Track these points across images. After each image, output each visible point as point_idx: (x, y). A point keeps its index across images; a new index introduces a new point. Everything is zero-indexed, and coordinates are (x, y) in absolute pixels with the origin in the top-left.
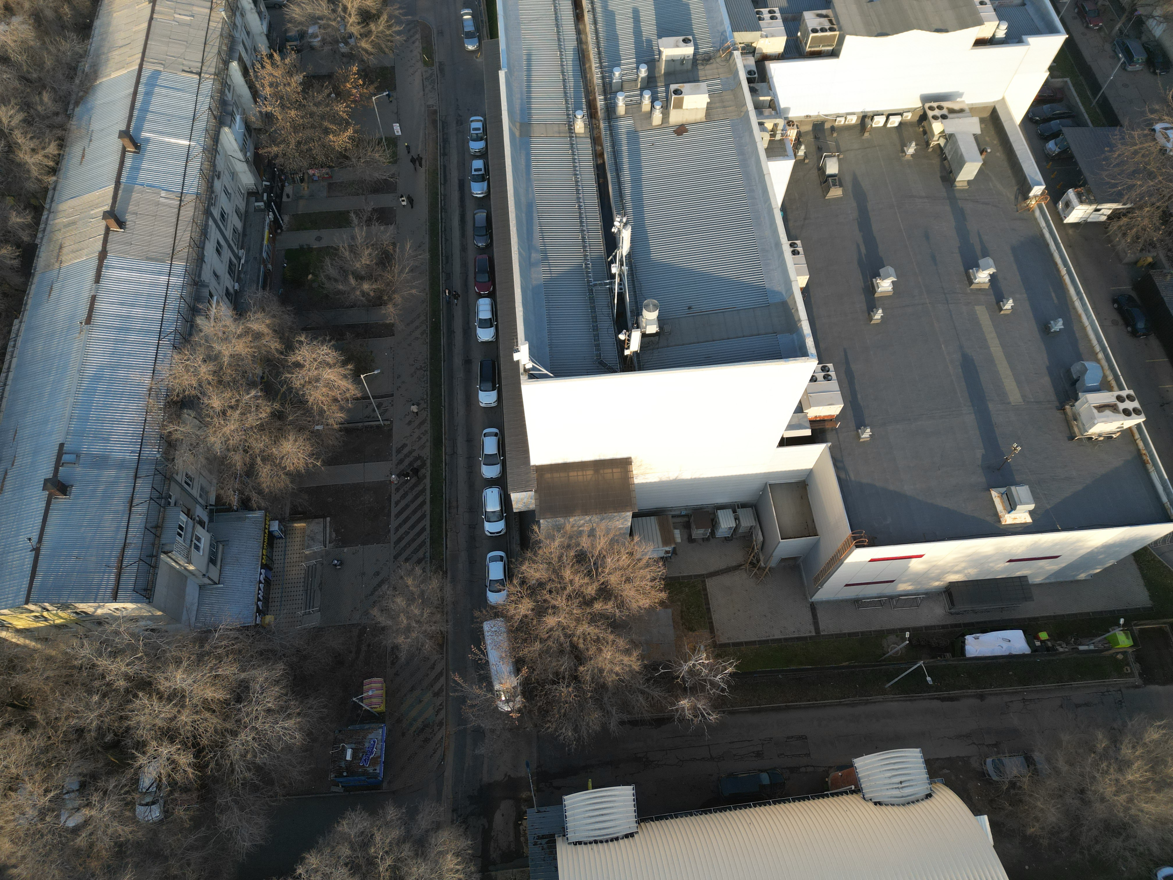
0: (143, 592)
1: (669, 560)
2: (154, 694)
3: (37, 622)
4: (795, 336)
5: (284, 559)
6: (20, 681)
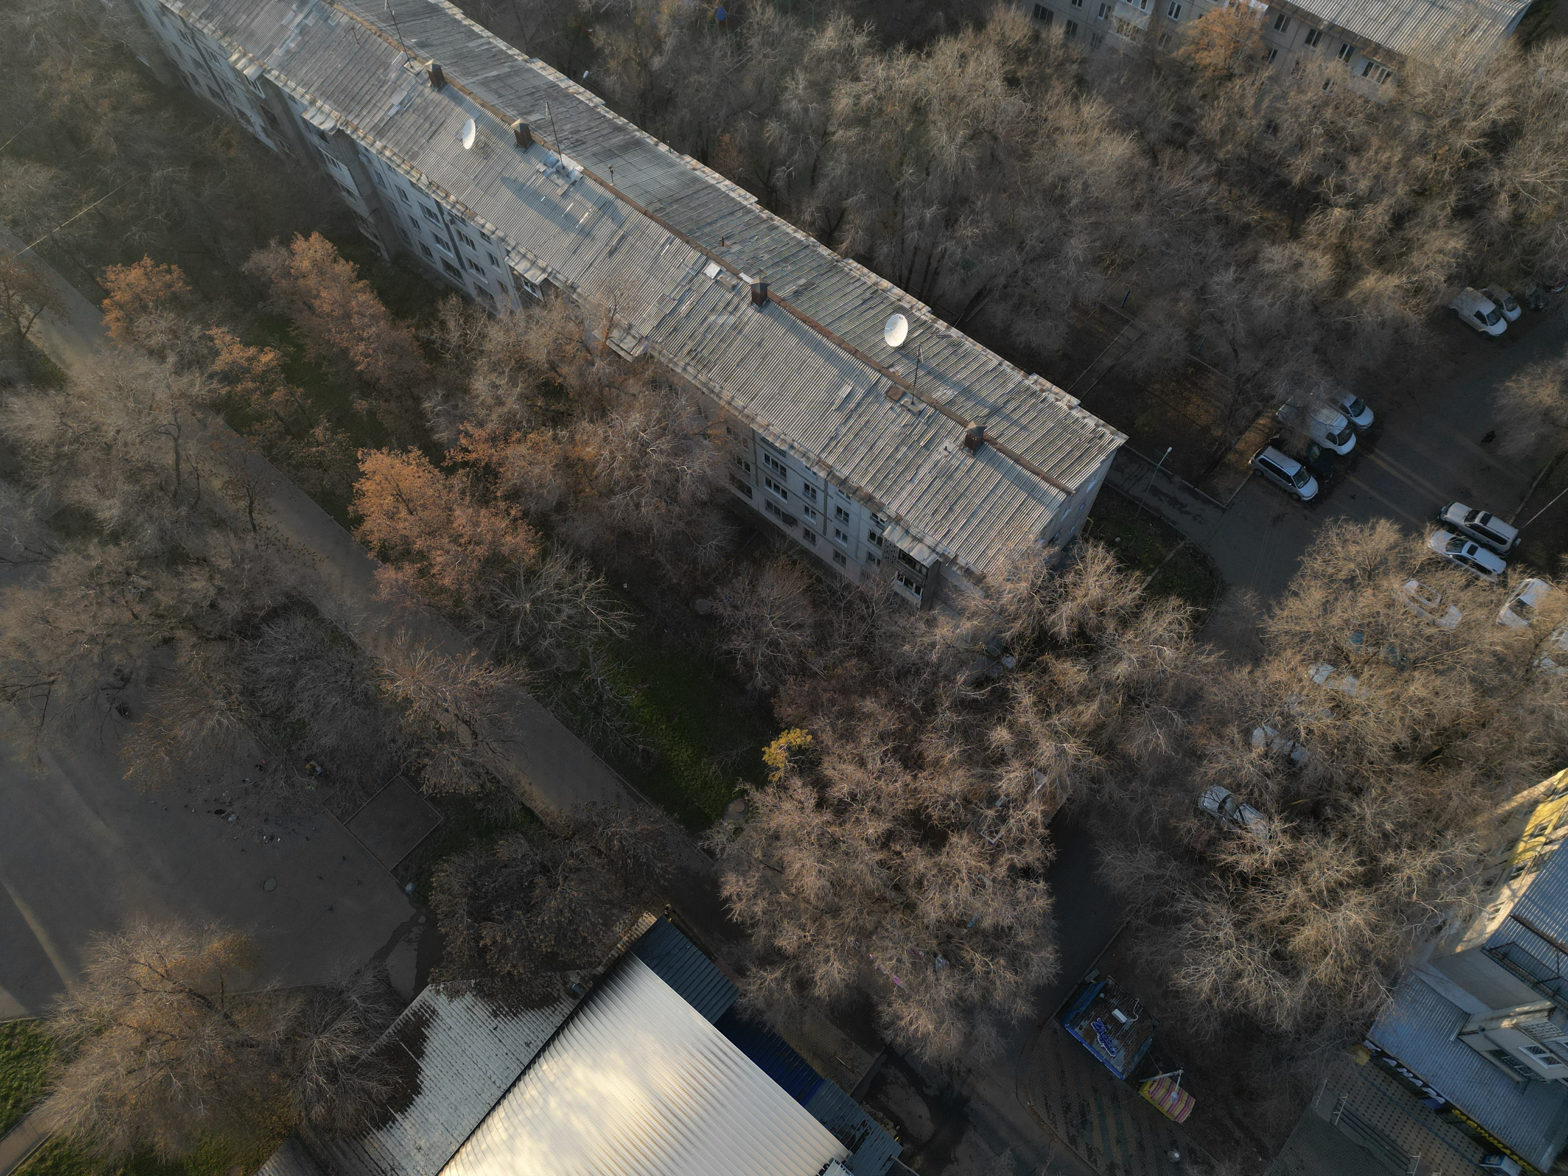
0: (1503, 950)
2: (1350, 882)
3: (1536, 826)
6: (1464, 773)
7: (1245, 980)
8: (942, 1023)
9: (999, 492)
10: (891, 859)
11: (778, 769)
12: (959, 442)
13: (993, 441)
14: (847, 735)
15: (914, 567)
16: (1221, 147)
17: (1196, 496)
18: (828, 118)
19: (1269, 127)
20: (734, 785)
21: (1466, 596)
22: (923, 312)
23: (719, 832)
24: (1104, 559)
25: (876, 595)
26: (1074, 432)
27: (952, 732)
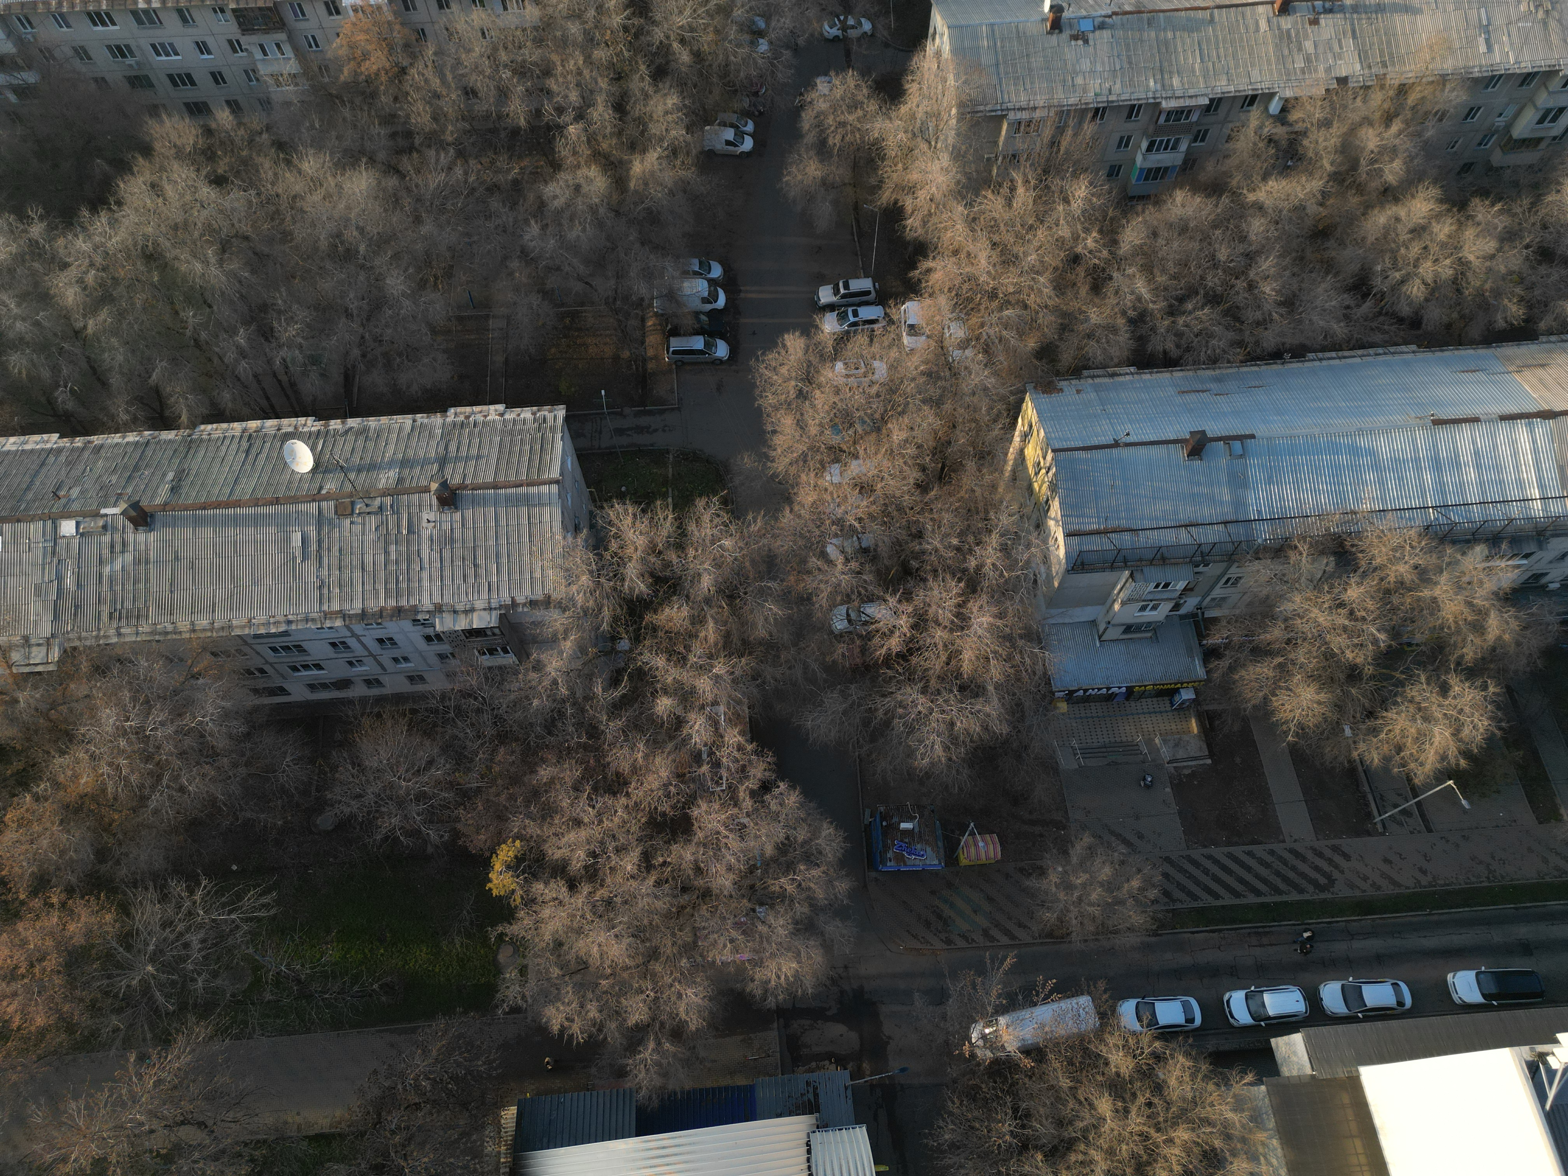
0: (1079, 561)
2: (963, 598)
3: (1034, 466)
5: (1144, 713)
6: (968, 467)
7: (959, 724)
8: (799, 954)
9: (503, 522)
10: (663, 873)
11: (513, 891)
12: (435, 508)
13: (463, 487)
14: (548, 812)
15: (486, 635)
16: (443, 132)
17: (650, 413)
18: (67, 318)
19: (467, 93)
20: (486, 938)
21: (876, 348)
22: (310, 424)
23: (508, 987)
24: (626, 510)
25: (474, 683)
26: (521, 432)
27: (626, 736)
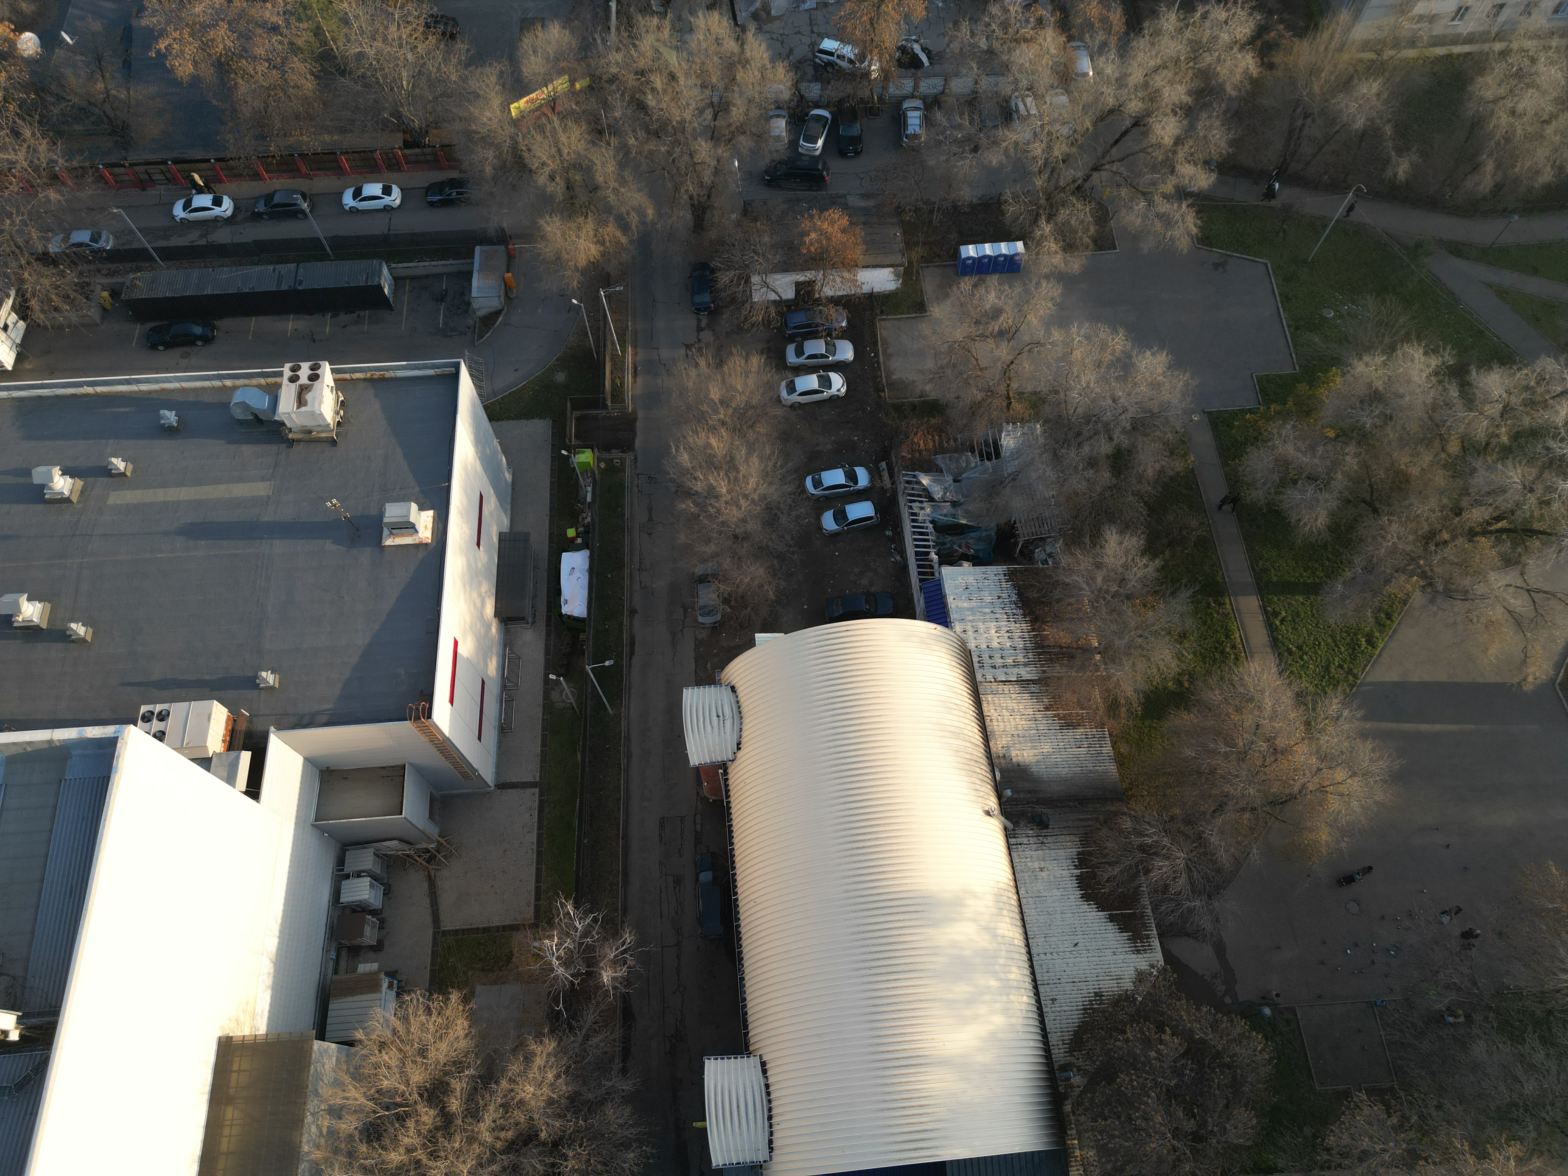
1: (403, 984)
4: (74, 753)
